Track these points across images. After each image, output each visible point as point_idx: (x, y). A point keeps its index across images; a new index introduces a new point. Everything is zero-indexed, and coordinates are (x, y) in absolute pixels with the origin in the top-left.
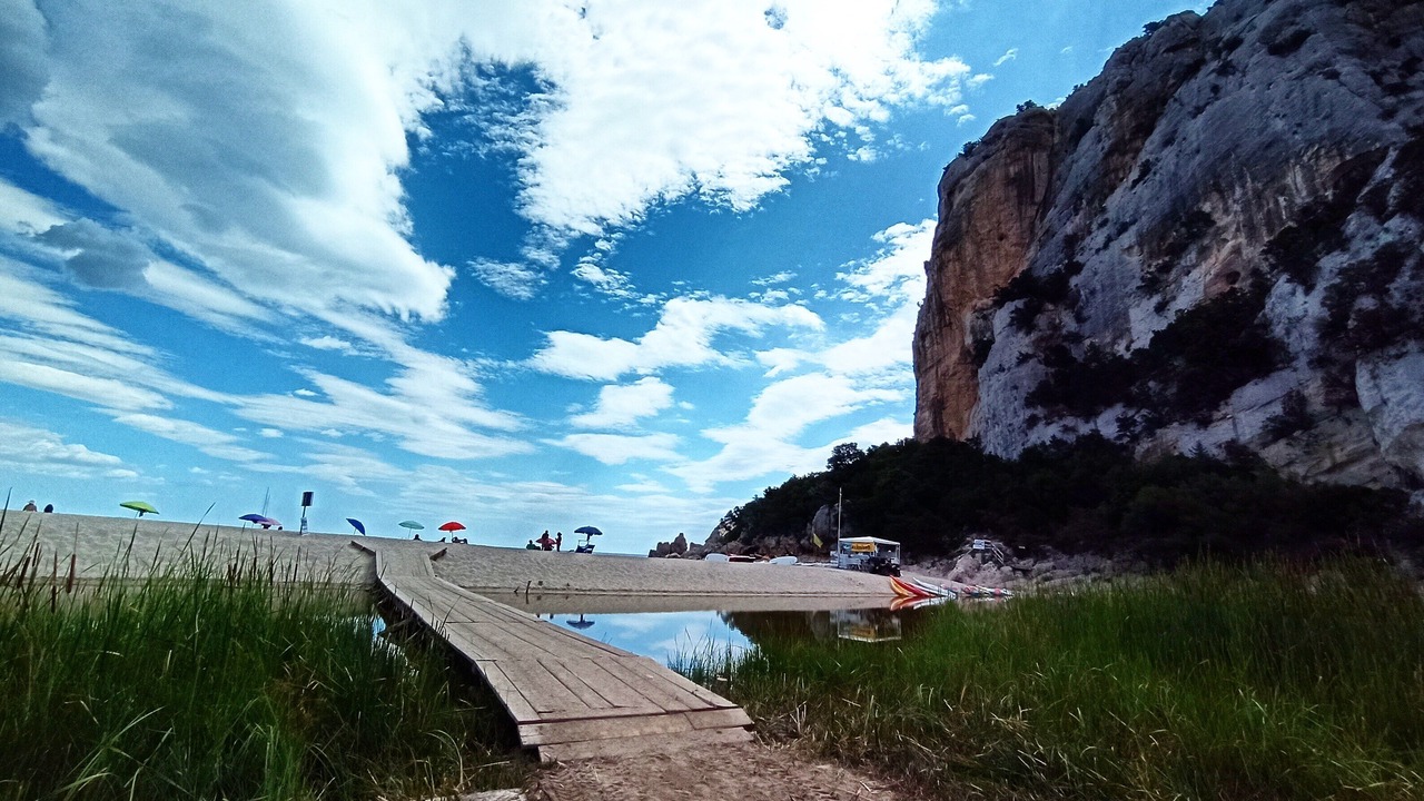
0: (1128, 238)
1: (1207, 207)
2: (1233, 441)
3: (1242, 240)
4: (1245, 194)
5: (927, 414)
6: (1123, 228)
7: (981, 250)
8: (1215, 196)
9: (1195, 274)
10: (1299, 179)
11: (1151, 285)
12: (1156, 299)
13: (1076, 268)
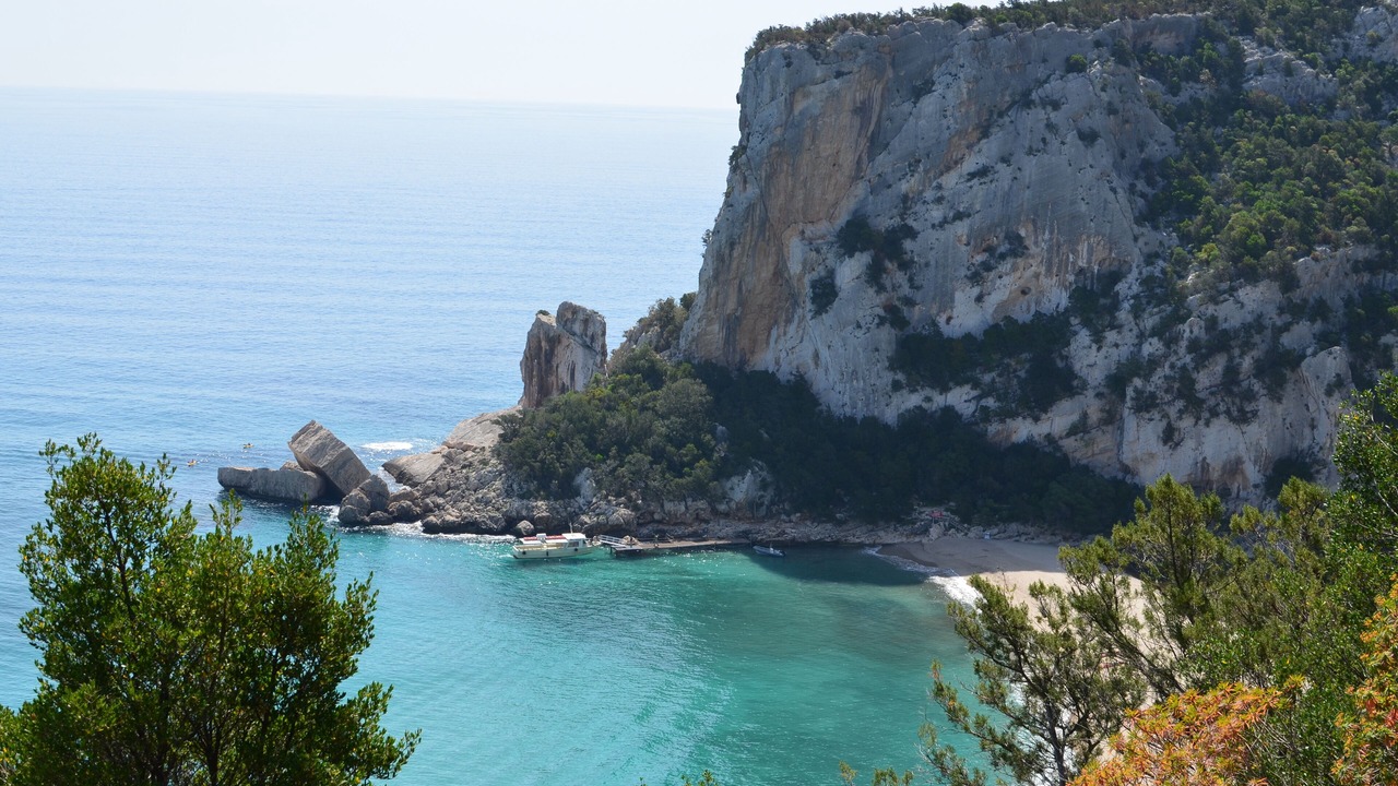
0: (961, 228)
1: (1023, 233)
2: (1049, 434)
3: (1043, 270)
4: (1051, 239)
5: (716, 327)
6: (959, 216)
7: (816, 173)
8: (1031, 227)
9: (1006, 279)
10: (1085, 250)
11: (975, 278)
12: (976, 291)
13: (912, 233)
